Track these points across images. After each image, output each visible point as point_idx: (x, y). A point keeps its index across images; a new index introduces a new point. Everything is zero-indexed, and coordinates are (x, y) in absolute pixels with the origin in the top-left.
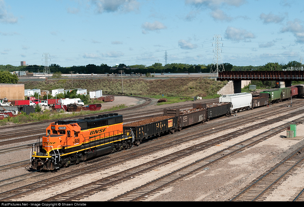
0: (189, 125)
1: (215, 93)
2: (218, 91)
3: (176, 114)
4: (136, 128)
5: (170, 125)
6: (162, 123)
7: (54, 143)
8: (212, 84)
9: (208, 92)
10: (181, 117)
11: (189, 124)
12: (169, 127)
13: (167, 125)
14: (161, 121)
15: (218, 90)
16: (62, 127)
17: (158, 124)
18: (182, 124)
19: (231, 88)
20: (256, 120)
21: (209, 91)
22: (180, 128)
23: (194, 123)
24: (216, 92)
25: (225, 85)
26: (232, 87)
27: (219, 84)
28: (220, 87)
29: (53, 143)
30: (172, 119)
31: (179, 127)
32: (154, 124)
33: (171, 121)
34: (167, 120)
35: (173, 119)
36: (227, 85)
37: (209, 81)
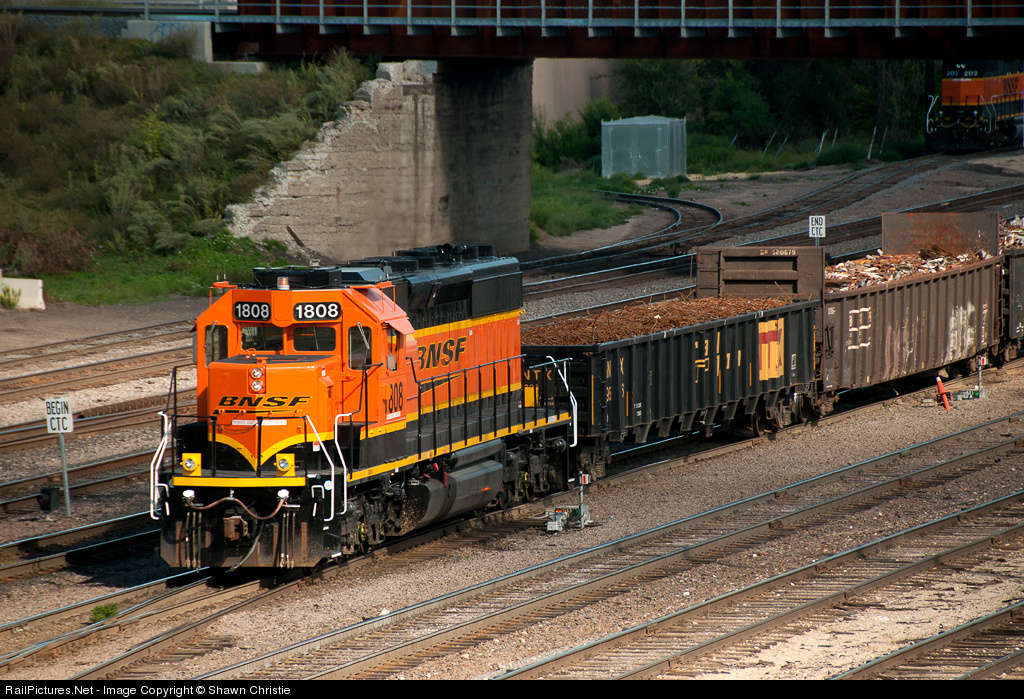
0: (886, 377)
1: (200, 224)
2: (242, 195)
3: (794, 283)
4: (587, 360)
5: (771, 363)
6: (728, 345)
7: (293, 403)
8: (150, 99)
9: (104, 207)
10: (831, 311)
11: (883, 369)
12: (765, 374)
13: (753, 358)
14: (721, 328)
15: (240, 179)
16: (315, 305)
17: (702, 345)
18: (839, 368)
19: (405, 159)
20: (877, 584)
21: (115, 201)
22: (829, 394)
23: (913, 371)
24: (219, 206)
25: (334, 114)
26: (418, 148)
27: (247, 112)
28: (260, 142)
29: (288, 402)
30: (781, 321)
31: (820, 385)
32: (683, 340)
33: (774, 336)
34: (754, 322)
35: (784, 315)
36: (357, 118)
37: (106, 69)
